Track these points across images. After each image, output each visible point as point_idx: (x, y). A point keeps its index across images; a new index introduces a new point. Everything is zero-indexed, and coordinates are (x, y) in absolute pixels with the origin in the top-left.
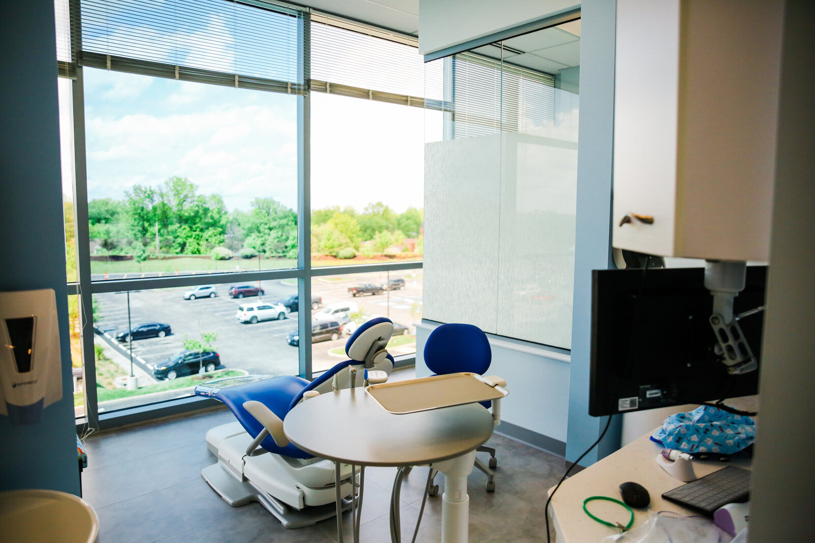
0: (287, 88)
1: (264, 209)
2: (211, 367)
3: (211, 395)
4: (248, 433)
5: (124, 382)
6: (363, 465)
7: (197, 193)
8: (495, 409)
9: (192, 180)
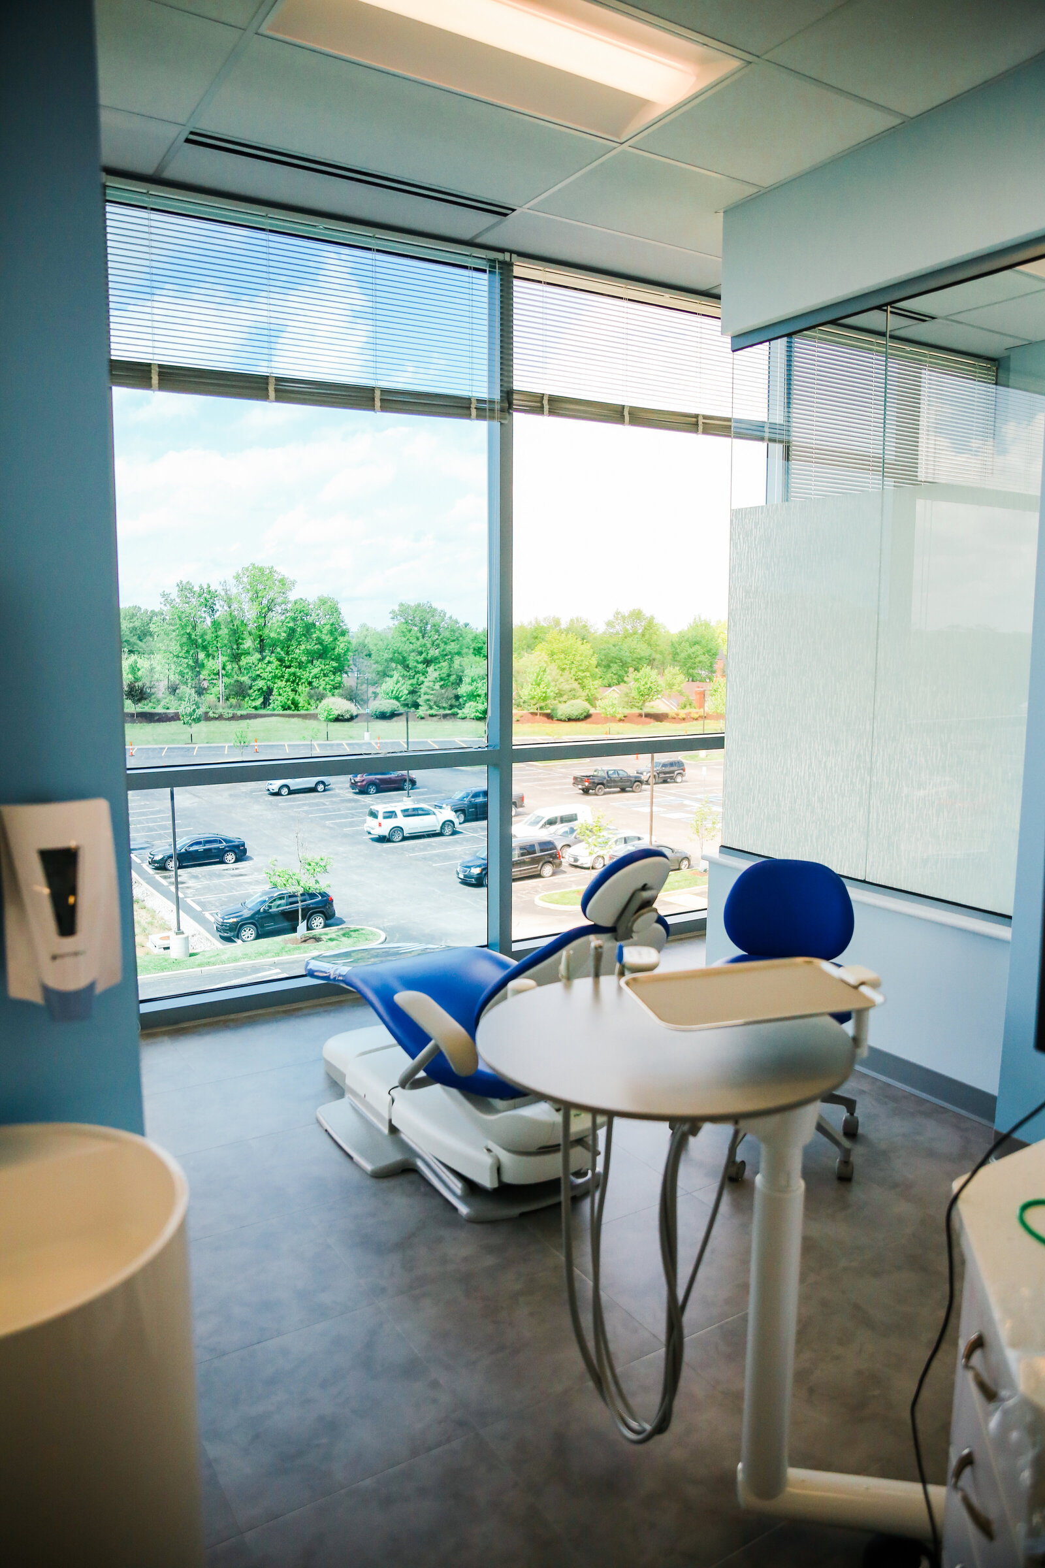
0: (469, 408)
1: (416, 625)
2: (318, 921)
3: (335, 978)
4: (400, 1049)
5: (165, 943)
6: (611, 1115)
7: (293, 596)
8: (860, 1026)
9: (283, 570)
